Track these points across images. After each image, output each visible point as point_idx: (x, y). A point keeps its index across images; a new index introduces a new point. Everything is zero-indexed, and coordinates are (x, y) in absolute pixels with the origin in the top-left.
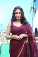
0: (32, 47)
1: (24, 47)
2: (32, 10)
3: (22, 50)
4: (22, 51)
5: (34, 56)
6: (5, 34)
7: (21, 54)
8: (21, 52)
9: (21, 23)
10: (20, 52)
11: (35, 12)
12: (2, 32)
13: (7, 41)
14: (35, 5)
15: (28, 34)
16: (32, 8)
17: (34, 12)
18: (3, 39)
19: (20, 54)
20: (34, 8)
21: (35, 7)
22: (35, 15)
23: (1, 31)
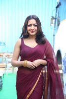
0: (53, 80)
1: (40, 79)
2: (54, 21)
3: (36, 84)
4: (36, 86)
5: (55, 94)
6: (9, 58)
7: (34, 90)
8: (34, 87)
9: (37, 42)
10: (32, 88)
11: (58, 25)
12: (4, 55)
13: (12, 69)
14: (59, 13)
15: (48, 60)
16: (53, 18)
17: (56, 25)
18: (6, 66)
19: (32, 91)
20: (56, 19)
21: (59, 17)
22: (57, 29)
23: (4, 53)
